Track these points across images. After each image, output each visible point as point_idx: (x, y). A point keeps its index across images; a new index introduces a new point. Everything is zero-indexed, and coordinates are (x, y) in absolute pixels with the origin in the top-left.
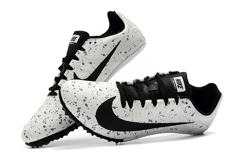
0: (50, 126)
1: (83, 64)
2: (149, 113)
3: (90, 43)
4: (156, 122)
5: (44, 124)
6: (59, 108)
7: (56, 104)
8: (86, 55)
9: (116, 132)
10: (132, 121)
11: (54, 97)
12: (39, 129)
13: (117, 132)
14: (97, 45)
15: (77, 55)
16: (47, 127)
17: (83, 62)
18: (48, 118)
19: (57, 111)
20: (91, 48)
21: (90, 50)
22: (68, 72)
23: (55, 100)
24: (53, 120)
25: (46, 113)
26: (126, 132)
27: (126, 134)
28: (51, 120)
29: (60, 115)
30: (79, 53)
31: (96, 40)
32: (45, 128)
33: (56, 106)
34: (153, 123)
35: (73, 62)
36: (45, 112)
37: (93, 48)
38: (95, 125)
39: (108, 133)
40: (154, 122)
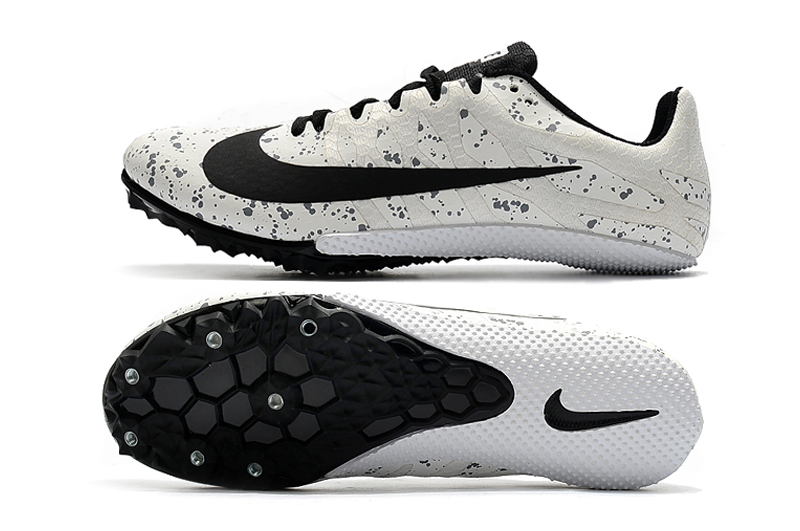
2: (380, 132)
4: (416, 162)
9: (273, 206)
10: (326, 165)
13: (277, 205)
26: (314, 205)
27: (313, 212)
34: (404, 169)
38: (200, 190)
39: (248, 212)
40: (407, 164)
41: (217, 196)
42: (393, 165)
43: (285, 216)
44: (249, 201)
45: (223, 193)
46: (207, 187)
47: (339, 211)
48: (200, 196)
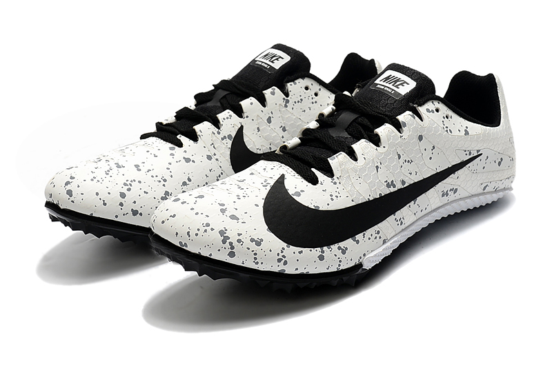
0: (135, 202)
1: (269, 120)
2: (377, 167)
3: (307, 88)
4: (403, 182)
5: (124, 190)
6: (172, 176)
7: (170, 164)
8: (286, 106)
9: (335, 247)
10: (354, 204)
11: (173, 149)
12: (109, 193)
13: (337, 245)
14: (316, 102)
15: (267, 93)
16: (128, 201)
17: (271, 115)
18: (140, 182)
19: (165, 180)
20: (301, 100)
21: (298, 102)
22: (230, 116)
23: (172, 154)
24: (147, 193)
25: (140, 170)
26: (357, 237)
27: (357, 242)
28: (142, 190)
29: (167, 193)
30: (273, 93)
31: (320, 90)
32: (122, 200)
33: (168, 169)
34: (399, 190)
35: (252, 104)
36: (137, 166)
37: (306, 103)
38: (282, 252)
39: (321, 258)
40: (399, 186)
41: (297, 253)
42: (392, 190)
43: (344, 252)
44: (319, 249)
45: (300, 249)
46: (286, 248)
47: (372, 235)
48: (284, 256)
